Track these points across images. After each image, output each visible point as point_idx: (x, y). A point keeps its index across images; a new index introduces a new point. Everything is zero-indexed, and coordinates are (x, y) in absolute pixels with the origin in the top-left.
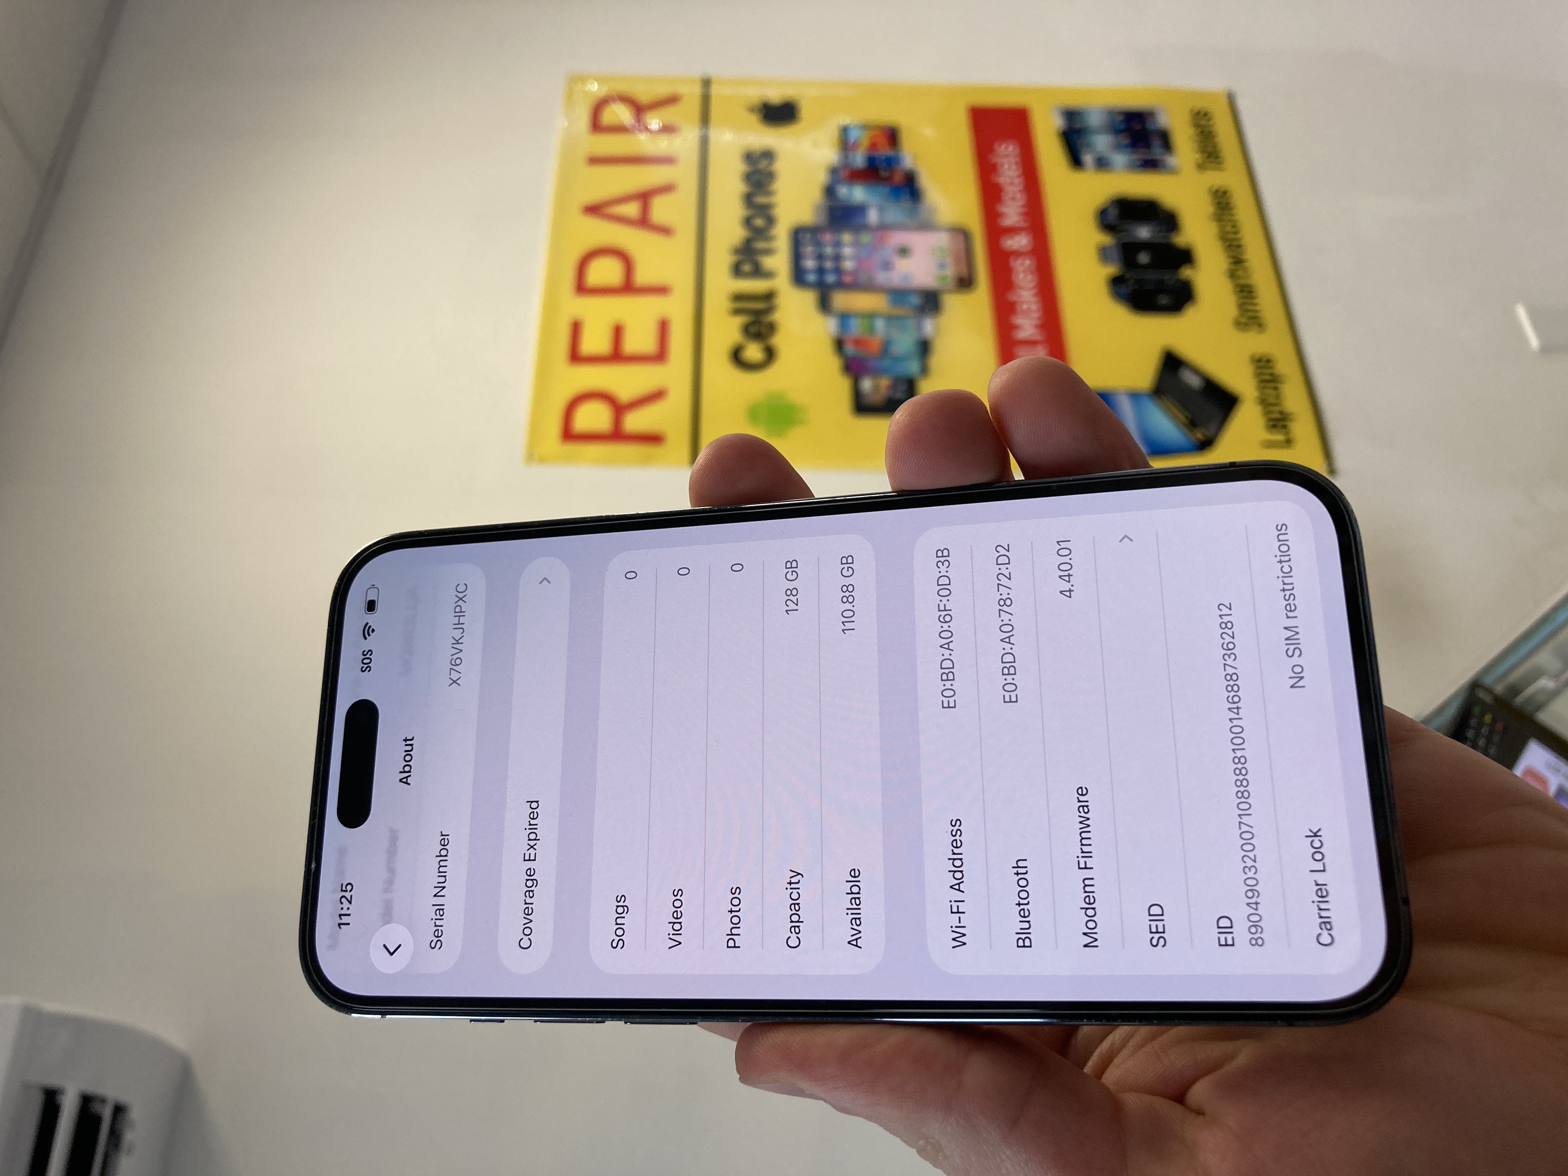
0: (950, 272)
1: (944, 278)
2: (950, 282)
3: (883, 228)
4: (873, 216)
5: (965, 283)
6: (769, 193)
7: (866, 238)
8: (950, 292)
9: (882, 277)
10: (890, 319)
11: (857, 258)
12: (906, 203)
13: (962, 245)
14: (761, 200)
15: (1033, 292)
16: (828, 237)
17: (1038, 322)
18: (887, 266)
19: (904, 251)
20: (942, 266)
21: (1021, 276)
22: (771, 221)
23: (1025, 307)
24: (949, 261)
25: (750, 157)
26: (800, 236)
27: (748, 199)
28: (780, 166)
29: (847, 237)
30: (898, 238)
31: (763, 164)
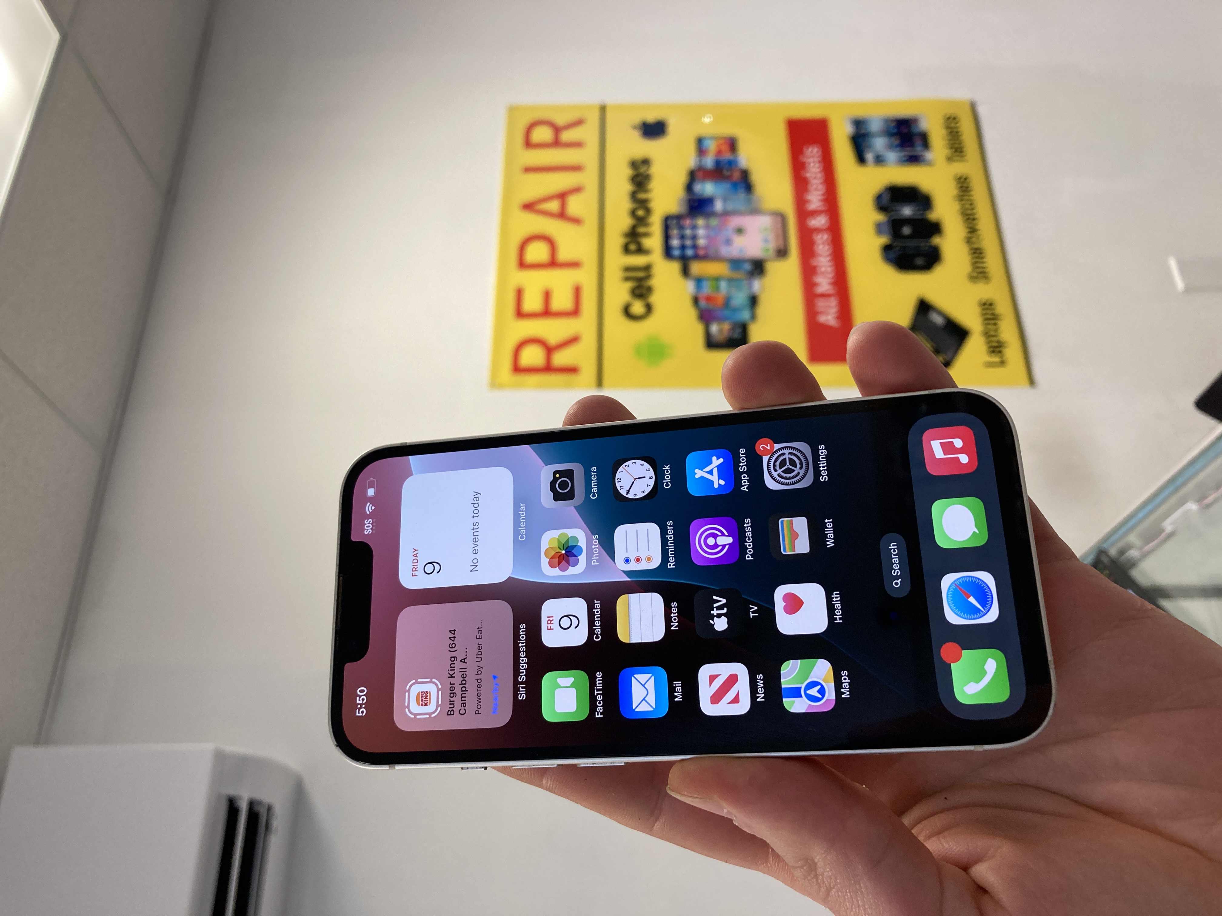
0: (772, 246)
1: (767, 250)
2: (771, 253)
3: (726, 214)
4: (719, 206)
5: (782, 253)
6: (646, 191)
7: (714, 222)
8: (772, 260)
9: (725, 251)
10: (730, 280)
11: (708, 237)
12: (742, 195)
13: (780, 225)
14: (642, 196)
15: (829, 259)
16: (688, 222)
17: (832, 281)
18: (728, 242)
19: (740, 231)
20: (766, 241)
21: (821, 247)
22: (648, 211)
23: (823, 269)
24: (771, 237)
25: (634, 165)
26: (669, 222)
27: (633, 196)
28: (655, 170)
29: (700, 222)
30: (735, 221)
31: (643, 169)
